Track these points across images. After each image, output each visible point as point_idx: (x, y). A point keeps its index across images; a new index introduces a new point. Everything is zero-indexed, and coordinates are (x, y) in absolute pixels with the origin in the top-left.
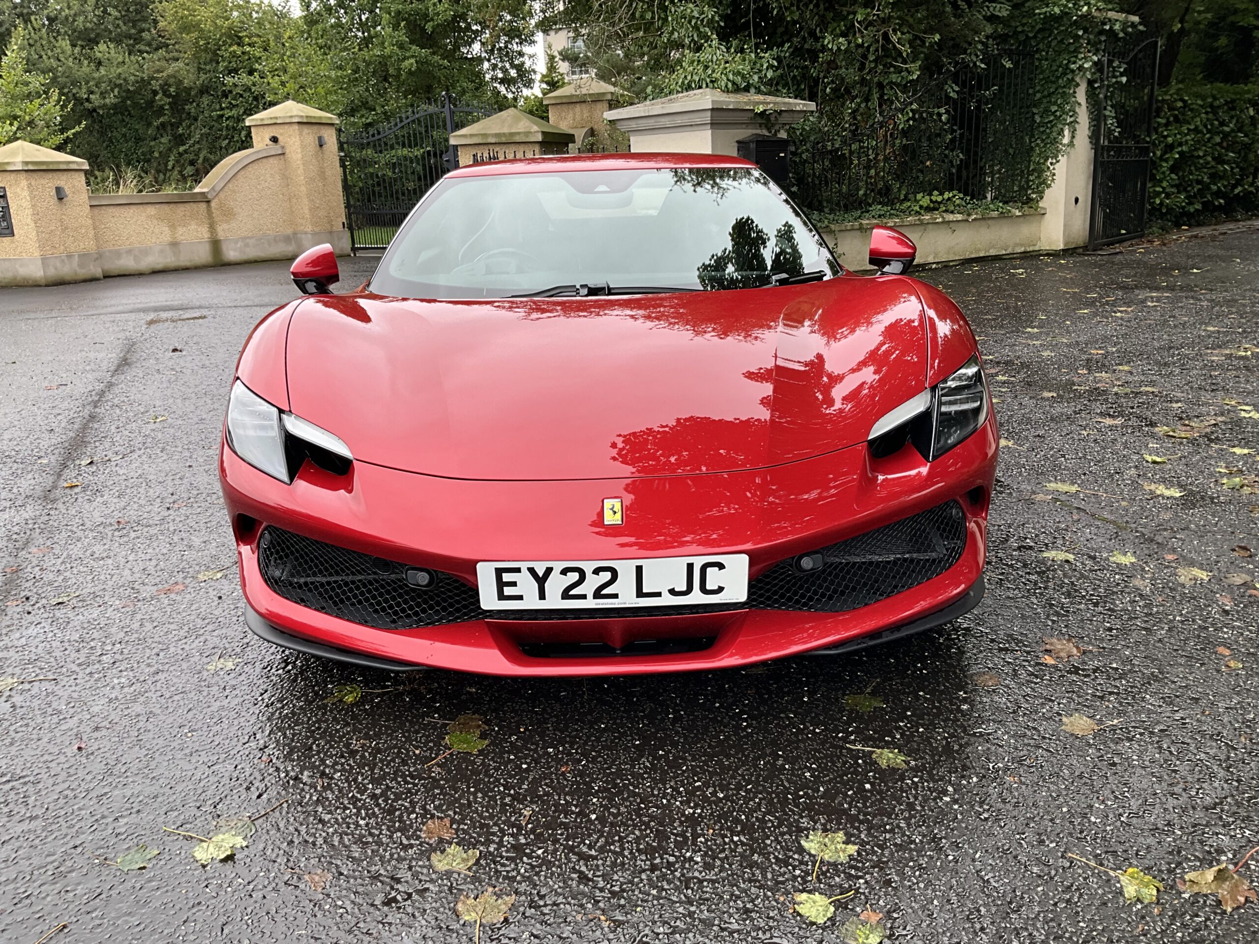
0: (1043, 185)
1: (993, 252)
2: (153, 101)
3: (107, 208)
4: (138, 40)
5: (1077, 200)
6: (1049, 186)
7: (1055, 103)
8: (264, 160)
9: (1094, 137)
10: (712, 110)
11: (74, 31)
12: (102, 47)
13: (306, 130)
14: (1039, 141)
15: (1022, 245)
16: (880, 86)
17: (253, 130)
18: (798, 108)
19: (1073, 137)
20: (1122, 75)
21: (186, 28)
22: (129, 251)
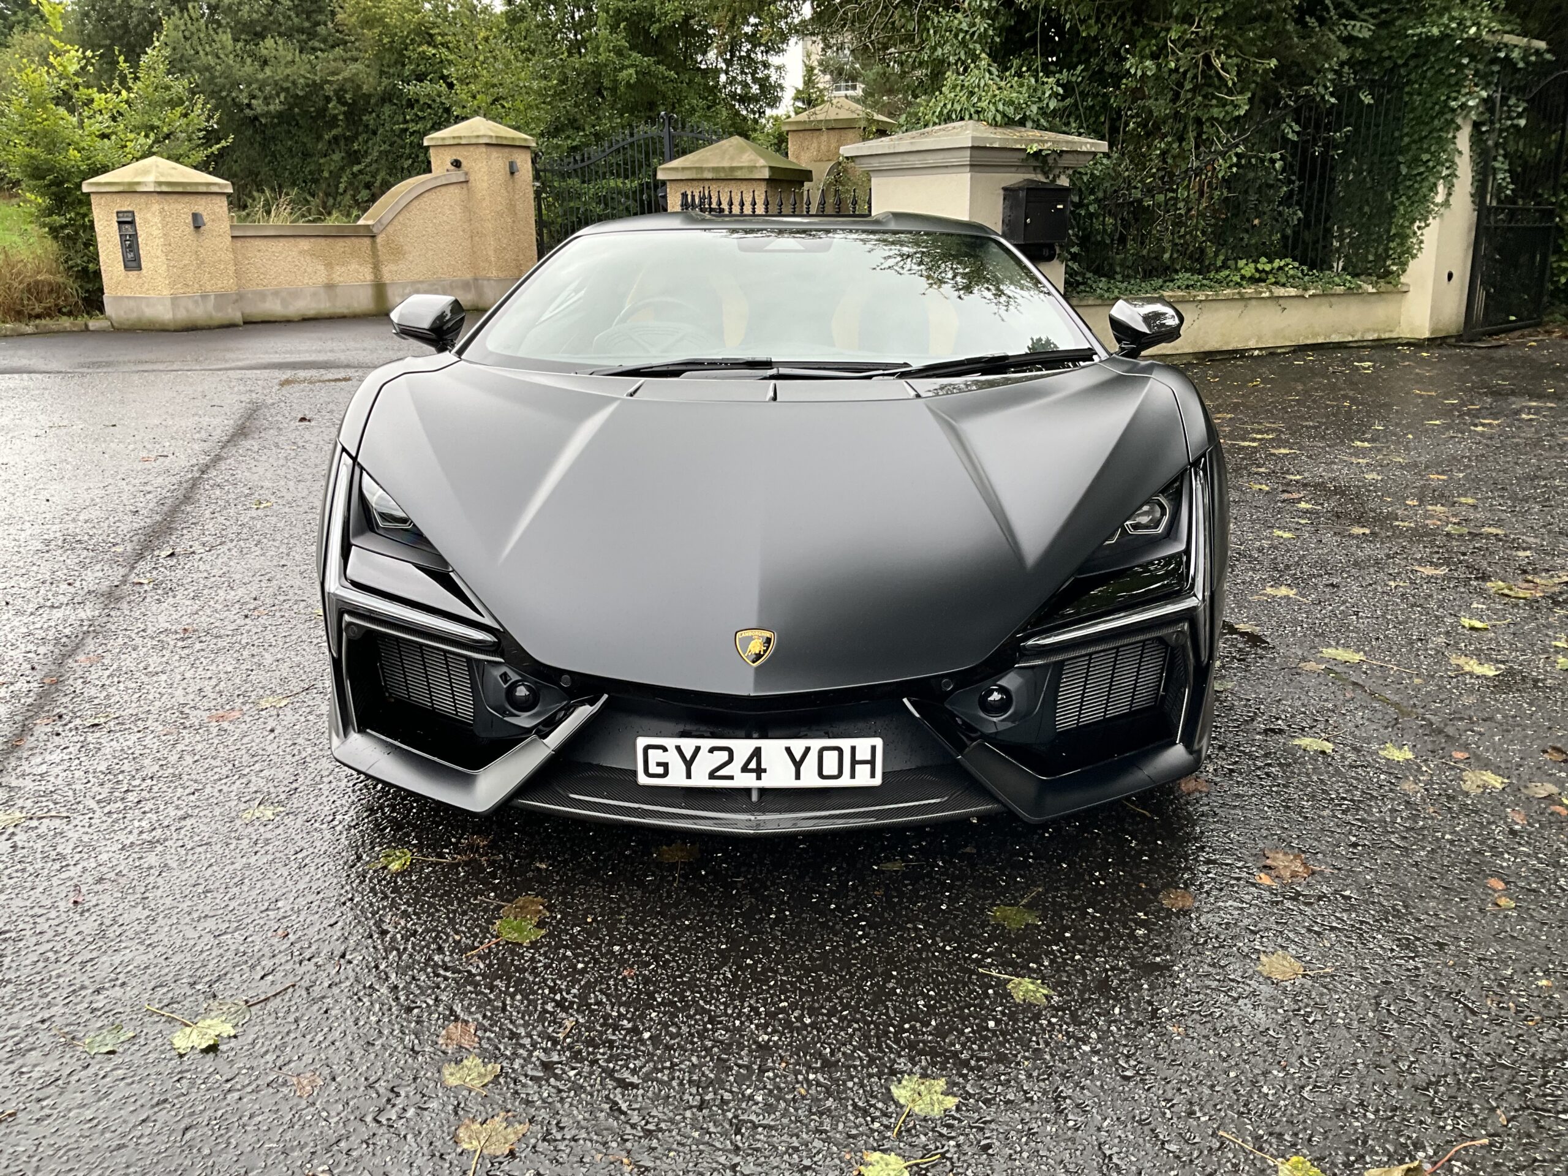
0: (1405, 255)
1: (1335, 338)
2: (325, 109)
3: (252, 241)
4: (312, 35)
5: (1450, 276)
6: (1414, 257)
7: (1428, 151)
8: (443, 189)
9: (1479, 195)
10: (973, 148)
11: (238, 22)
12: (269, 42)
13: (495, 153)
14: (1404, 199)
15: (1375, 331)
16: (1198, 122)
17: (431, 151)
18: (1084, 149)
19: (1449, 194)
20: (1520, 116)
21: (368, 22)
22: (276, 293)
